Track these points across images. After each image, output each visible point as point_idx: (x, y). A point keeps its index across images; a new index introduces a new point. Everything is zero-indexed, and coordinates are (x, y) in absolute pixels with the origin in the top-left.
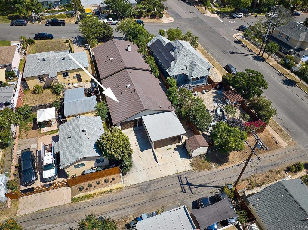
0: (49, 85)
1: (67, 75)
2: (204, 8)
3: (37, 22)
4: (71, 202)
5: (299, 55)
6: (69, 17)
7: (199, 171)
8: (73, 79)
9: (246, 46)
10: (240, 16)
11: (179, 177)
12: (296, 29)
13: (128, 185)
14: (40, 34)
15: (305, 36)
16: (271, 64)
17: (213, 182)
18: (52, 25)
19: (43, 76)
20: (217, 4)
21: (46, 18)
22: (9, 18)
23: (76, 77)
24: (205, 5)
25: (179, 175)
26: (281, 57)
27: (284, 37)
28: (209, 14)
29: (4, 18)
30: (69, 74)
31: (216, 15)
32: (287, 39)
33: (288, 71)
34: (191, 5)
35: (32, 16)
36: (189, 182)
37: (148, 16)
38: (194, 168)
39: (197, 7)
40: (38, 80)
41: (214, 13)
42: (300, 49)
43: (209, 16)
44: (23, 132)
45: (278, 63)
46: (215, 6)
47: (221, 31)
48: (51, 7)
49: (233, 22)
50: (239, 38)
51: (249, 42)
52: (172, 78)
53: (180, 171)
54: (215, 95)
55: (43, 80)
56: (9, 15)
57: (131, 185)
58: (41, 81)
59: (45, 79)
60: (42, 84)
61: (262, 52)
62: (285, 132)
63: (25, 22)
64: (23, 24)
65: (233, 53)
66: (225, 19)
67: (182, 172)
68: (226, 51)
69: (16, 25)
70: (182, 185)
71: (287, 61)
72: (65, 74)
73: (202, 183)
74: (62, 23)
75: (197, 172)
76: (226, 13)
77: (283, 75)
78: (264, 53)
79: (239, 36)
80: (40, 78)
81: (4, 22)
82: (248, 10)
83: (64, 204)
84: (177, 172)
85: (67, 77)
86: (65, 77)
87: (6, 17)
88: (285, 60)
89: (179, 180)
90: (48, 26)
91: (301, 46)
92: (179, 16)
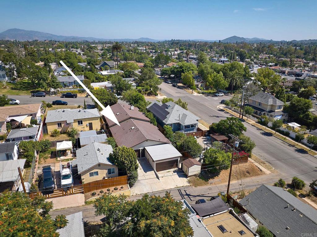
0: (65, 131)
1: (82, 123)
2: (191, 90)
3: (54, 95)
4: (84, 204)
5: (271, 116)
6: (80, 93)
7: (196, 187)
8: (85, 127)
9: (228, 113)
10: (222, 95)
11: (179, 190)
12: (264, 97)
13: (135, 194)
14: (56, 101)
15: (272, 101)
16: (250, 123)
17: (208, 194)
18: (66, 97)
19: (62, 123)
20: (201, 88)
21: (61, 93)
22: (31, 92)
23: (88, 125)
24: (191, 89)
25: (178, 189)
26: (257, 118)
27: (257, 104)
28: (195, 94)
29: (27, 92)
30: (83, 122)
31: (201, 94)
32: (260, 105)
33: (264, 127)
34: (180, 89)
35: (50, 91)
36: (188, 193)
37: (145, 94)
38: (191, 184)
39: (186, 90)
40: (57, 125)
41: (200, 93)
42: (271, 111)
43: (196, 95)
44: (42, 160)
45: (256, 122)
46: (200, 89)
47: (206, 104)
48: (66, 86)
49: (216, 98)
50: (222, 108)
51: (230, 110)
52: (168, 126)
53: (179, 186)
54: (205, 139)
55: (61, 126)
56: (32, 90)
57: (137, 195)
58: (59, 127)
59: (63, 125)
60: (60, 130)
61: (241, 116)
62: (267, 164)
63: (44, 94)
64: (43, 95)
65: (218, 117)
66: (209, 97)
67: (181, 187)
68: (212, 116)
69: (36, 96)
70: (182, 196)
71: (263, 120)
72: (80, 122)
73: (200, 194)
74: (75, 96)
75: (193, 187)
76: (210, 93)
77: (261, 130)
78: (243, 116)
79: (222, 106)
80: (58, 124)
81: (27, 94)
82: (227, 91)
83: (78, 206)
84: (176, 186)
85: (81, 125)
86: (79, 125)
87: (30, 91)
88: (261, 119)
89: (179, 193)
90: (63, 97)
91: (271, 109)
92: (171, 95)
